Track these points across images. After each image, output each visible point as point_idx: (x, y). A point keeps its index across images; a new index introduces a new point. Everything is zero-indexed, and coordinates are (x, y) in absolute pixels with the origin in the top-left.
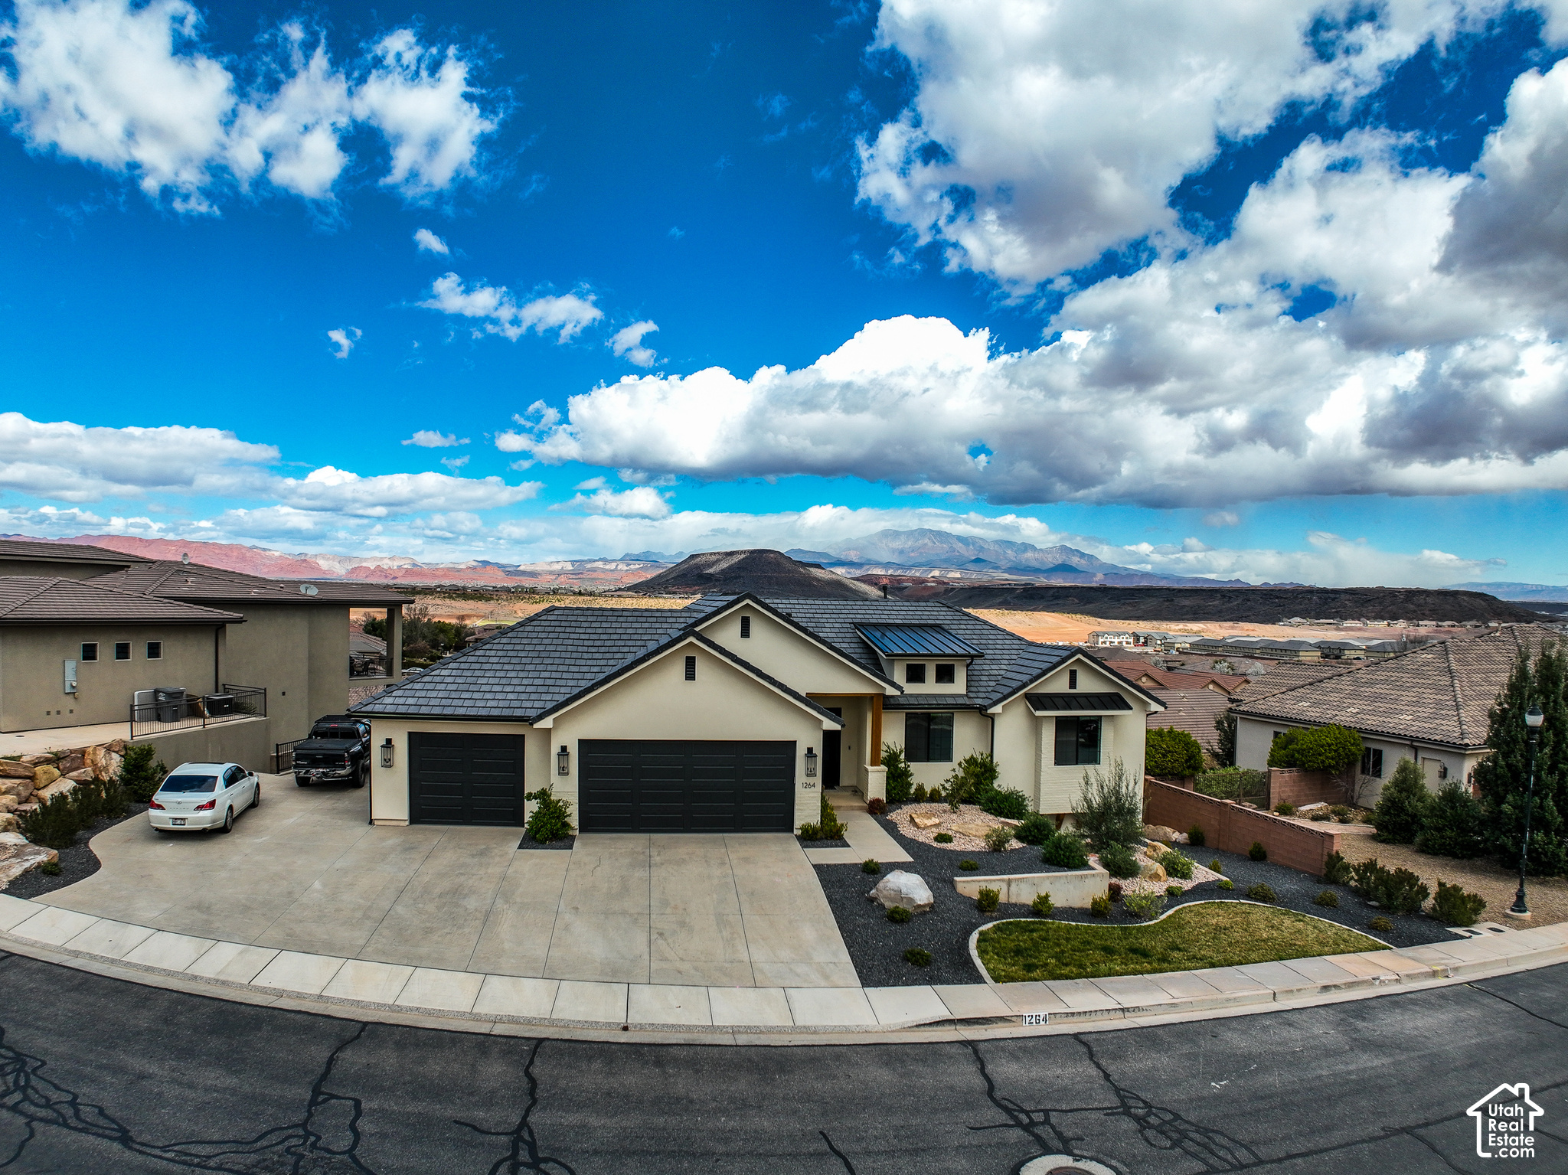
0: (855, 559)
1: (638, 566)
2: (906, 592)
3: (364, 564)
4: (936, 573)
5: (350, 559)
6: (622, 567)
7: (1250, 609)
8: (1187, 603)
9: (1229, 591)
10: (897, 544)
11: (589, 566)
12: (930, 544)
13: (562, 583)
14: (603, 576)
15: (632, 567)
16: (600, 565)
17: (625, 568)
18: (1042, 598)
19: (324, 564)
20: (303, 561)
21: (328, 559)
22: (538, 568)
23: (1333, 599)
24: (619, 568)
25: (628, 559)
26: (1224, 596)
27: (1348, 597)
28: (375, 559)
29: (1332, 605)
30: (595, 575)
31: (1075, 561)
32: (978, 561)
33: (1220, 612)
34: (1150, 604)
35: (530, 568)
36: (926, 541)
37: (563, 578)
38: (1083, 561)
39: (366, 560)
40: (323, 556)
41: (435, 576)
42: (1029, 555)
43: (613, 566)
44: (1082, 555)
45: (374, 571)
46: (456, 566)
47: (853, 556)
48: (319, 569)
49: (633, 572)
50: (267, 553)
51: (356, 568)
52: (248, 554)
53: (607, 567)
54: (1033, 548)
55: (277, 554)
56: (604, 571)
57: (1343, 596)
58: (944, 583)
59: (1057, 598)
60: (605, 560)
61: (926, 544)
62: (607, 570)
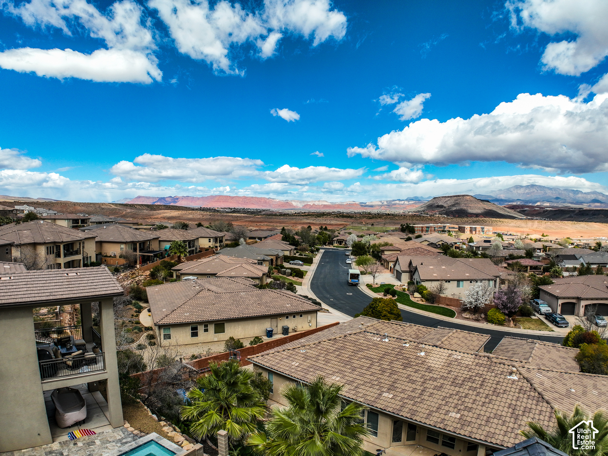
0: (503, 198)
1: (412, 202)
2: (526, 212)
3: (309, 203)
4: (538, 204)
5: (304, 202)
6: (406, 203)
10: (521, 191)
11: (393, 203)
12: (536, 191)
13: (382, 209)
14: (399, 206)
15: (410, 202)
16: (397, 202)
17: (408, 203)
18: (587, 215)
19: (294, 204)
20: (287, 203)
21: (296, 202)
22: (373, 204)
25: (408, 200)
28: (312, 201)
30: (395, 206)
31: (600, 198)
32: (557, 198)
35: (370, 204)
36: (534, 190)
37: (383, 207)
38: (603, 198)
39: (309, 202)
40: (294, 201)
41: (334, 207)
42: (579, 195)
43: (403, 202)
44: (603, 195)
45: (312, 206)
46: (343, 203)
47: (502, 197)
48: (293, 206)
49: (410, 205)
50: (274, 200)
51: (306, 205)
52: (267, 201)
53: (401, 203)
54: (581, 192)
55: (278, 200)
56: (399, 204)
58: (542, 208)
59: (594, 215)
60: (399, 200)
61: (534, 191)
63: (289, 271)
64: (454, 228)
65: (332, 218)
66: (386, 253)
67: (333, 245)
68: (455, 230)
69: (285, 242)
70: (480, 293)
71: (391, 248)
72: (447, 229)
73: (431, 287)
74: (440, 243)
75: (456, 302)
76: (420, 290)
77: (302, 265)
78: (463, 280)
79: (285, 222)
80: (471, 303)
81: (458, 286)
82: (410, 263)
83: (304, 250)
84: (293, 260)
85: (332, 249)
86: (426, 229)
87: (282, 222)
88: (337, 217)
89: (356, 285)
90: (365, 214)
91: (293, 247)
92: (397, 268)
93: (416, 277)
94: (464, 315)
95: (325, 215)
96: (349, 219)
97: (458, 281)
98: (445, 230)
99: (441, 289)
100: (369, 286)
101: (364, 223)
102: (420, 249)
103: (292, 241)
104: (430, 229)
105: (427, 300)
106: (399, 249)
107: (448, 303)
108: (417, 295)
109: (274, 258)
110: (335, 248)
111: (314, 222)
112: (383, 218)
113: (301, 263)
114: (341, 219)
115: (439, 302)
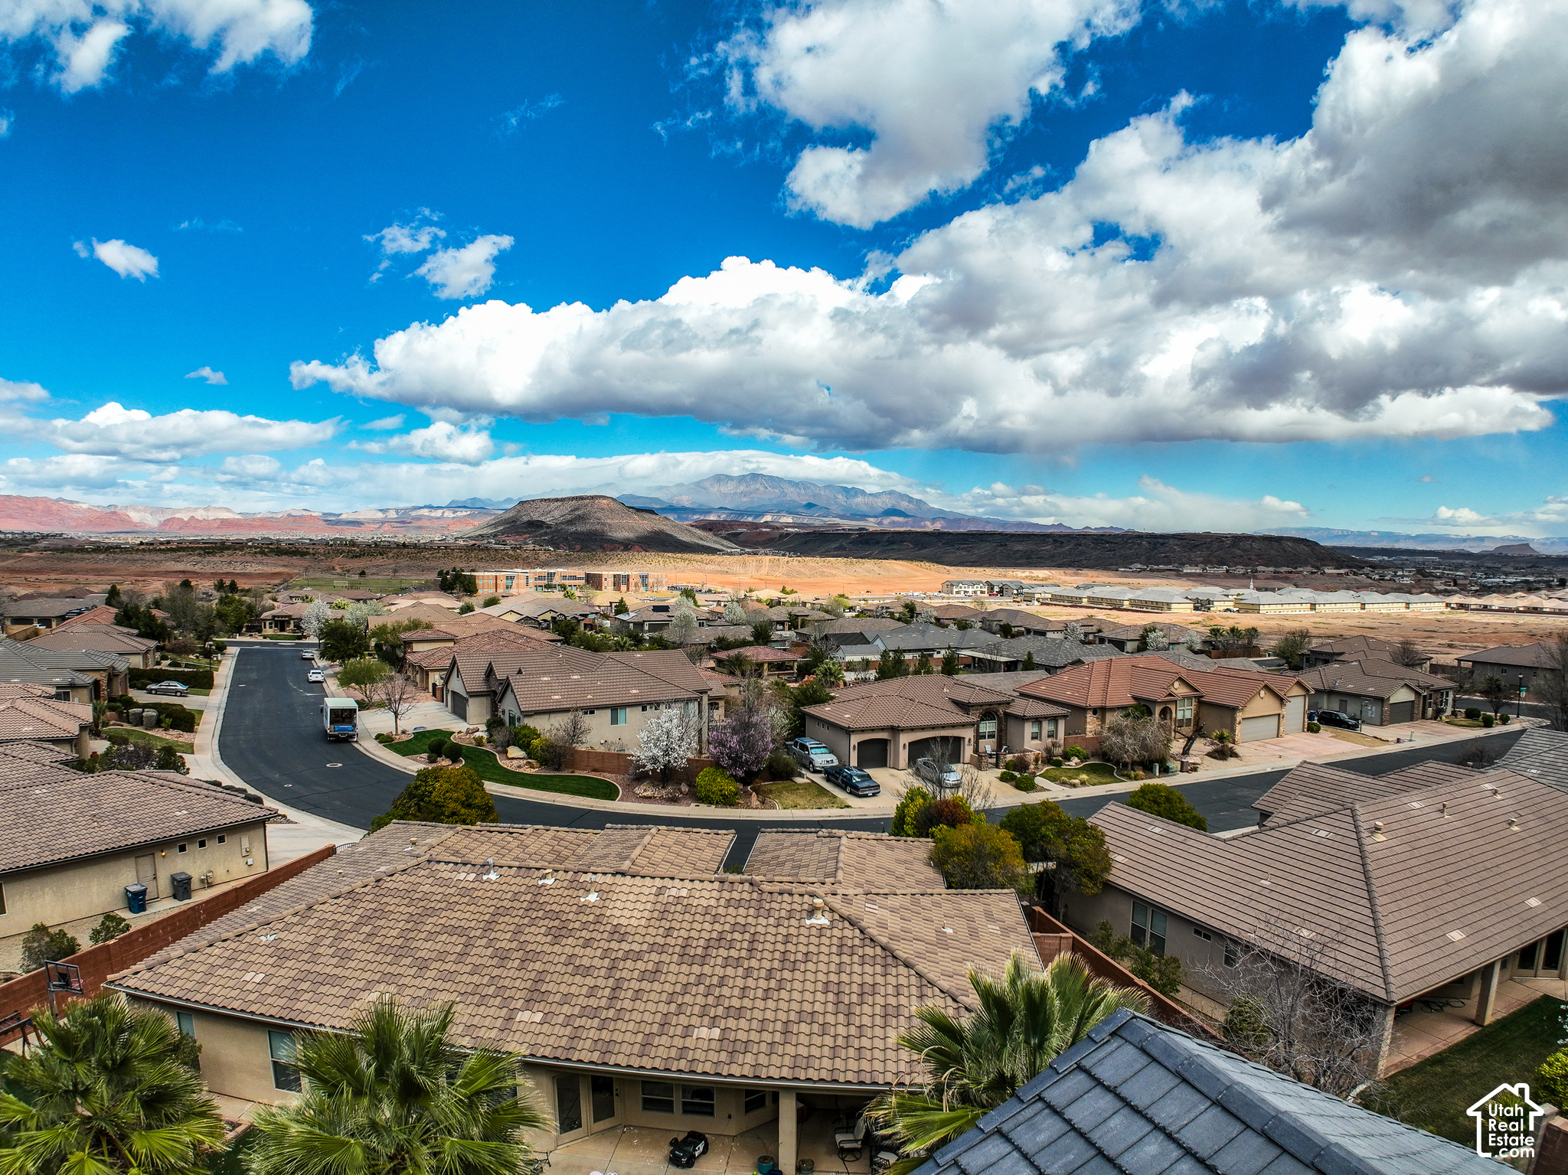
0: (687, 504)
1: (464, 513)
2: (741, 538)
3: (178, 516)
4: (768, 518)
5: (162, 510)
6: (449, 514)
7: (1082, 553)
8: (1020, 547)
9: (1060, 536)
10: (729, 488)
11: (414, 514)
12: (762, 489)
13: (386, 532)
14: (428, 523)
15: (459, 514)
16: (425, 512)
17: (452, 515)
18: (878, 543)
19: (135, 516)
20: (112, 514)
21: (139, 511)
22: (360, 517)
23: (1162, 544)
24: (446, 515)
25: (454, 506)
26: (1055, 541)
27: (1176, 542)
28: (188, 509)
29: (1162, 550)
30: (419, 524)
31: (904, 505)
32: (810, 506)
33: (1053, 556)
34: (984, 548)
35: (352, 517)
36: (758, 486)
37: (386, 527)
38: (911, 506)
39: (179, 511)
40: (134, 507)
41: (251, 527)
42: (860, 499)
43: (439, 513)
44: (910, 500)
45: (187, 523)
46: (274, 516)
47: (685, 501)
48: (130, 522)
49: (460, 520)
50: (75, 506)
51: (168, 520)
52: (54, 507)
53: (433, 514)
54: (863, 492)
55: (86, 506)
56: (430, 518)
57: (1171, 541)
58: (778, 528)
59: (891, 542)
60: (430, 507)
61: (758, 489)
62: (433, 518)
63: (153, 713)
64: (574, 578)
65: (248, 558)
66: (416, 647)
67: (260, 631)
68: (577, 582)
69: (126, 630)
70: (676, 733)
71: (428, 634)
72: (557, 581)
73: (548, 727)
74: (548, 617)
75: (618, 760)
76: (523, 739)
77: (183, 694)
78: (624, 706)
79: (113, 570)
80: (654, 760)
81: (614, 721)
82: (490, 672)
83: (185, 650)
84: (157, 682)
85: (261, 644)
86: (505, 581)
87: (103, 570)
88: (263, 553)
89: (347, 740)
90: (341, 544)
91: (153, 644)
92: (455, 685)
93: (508, 706)
94: (640, 790)
95: (228, 548)
96: (295, 560)
97: (615, 709)
98: (554, 582)
99: (575, 733)
100: (384, 740)
101: (339, 571)
102: (505, 635)
103: (146, 625)
104: (515, 581)
105: (544, 762)
106: (450, 637)
107: (597, 766)
108: (514, 752)
109: (102, 677)
110: (268, 640)
111: (197, 568)
112: (391, 555)
113: (180, 687)
114: (274, 559)
115: (573, 766)
